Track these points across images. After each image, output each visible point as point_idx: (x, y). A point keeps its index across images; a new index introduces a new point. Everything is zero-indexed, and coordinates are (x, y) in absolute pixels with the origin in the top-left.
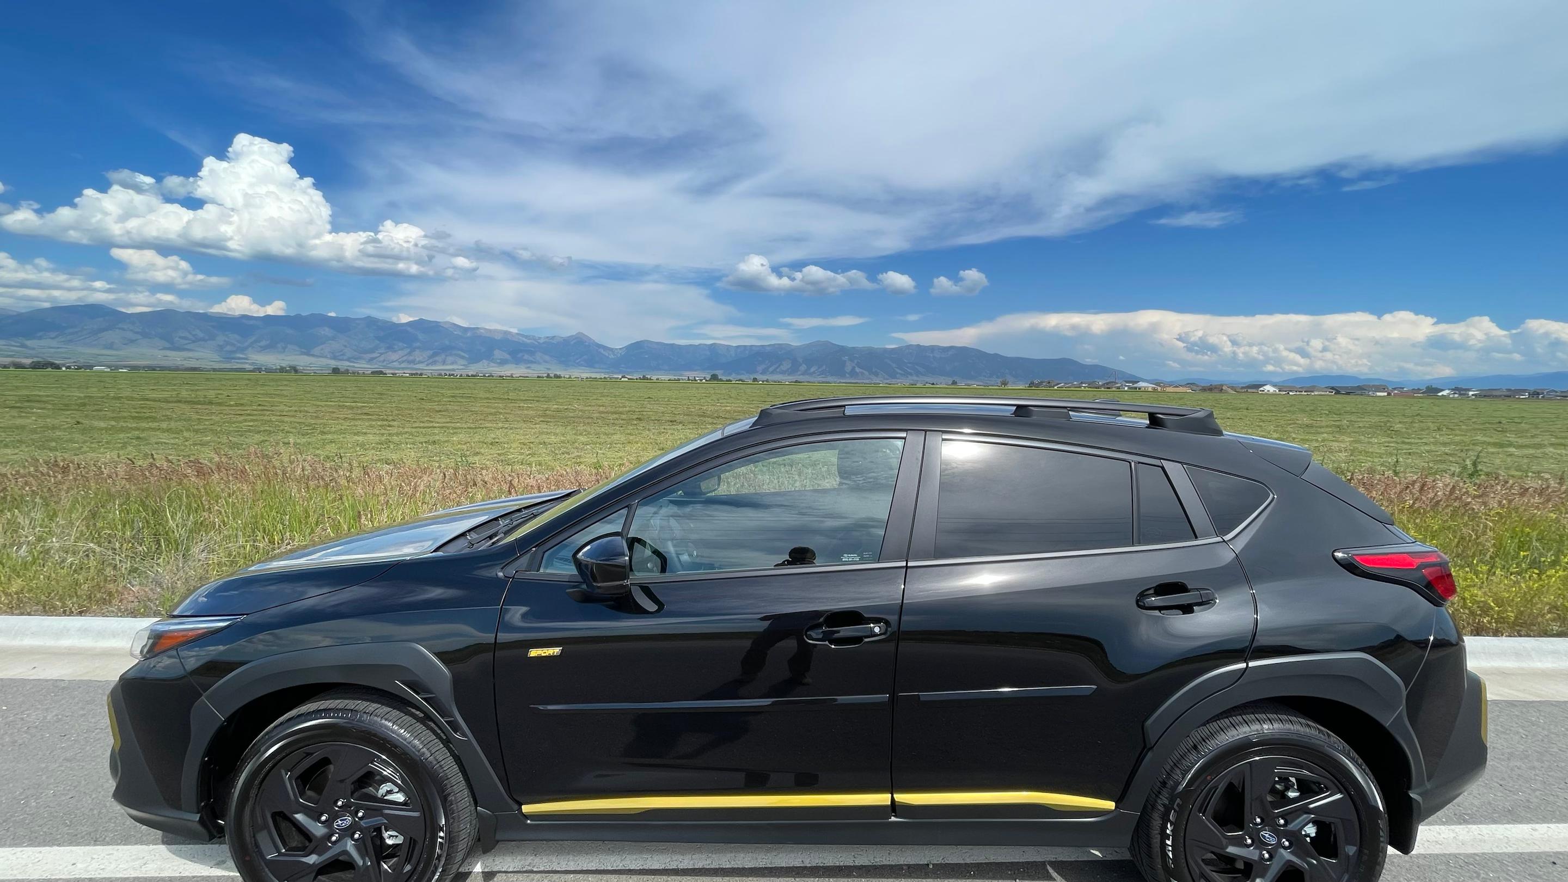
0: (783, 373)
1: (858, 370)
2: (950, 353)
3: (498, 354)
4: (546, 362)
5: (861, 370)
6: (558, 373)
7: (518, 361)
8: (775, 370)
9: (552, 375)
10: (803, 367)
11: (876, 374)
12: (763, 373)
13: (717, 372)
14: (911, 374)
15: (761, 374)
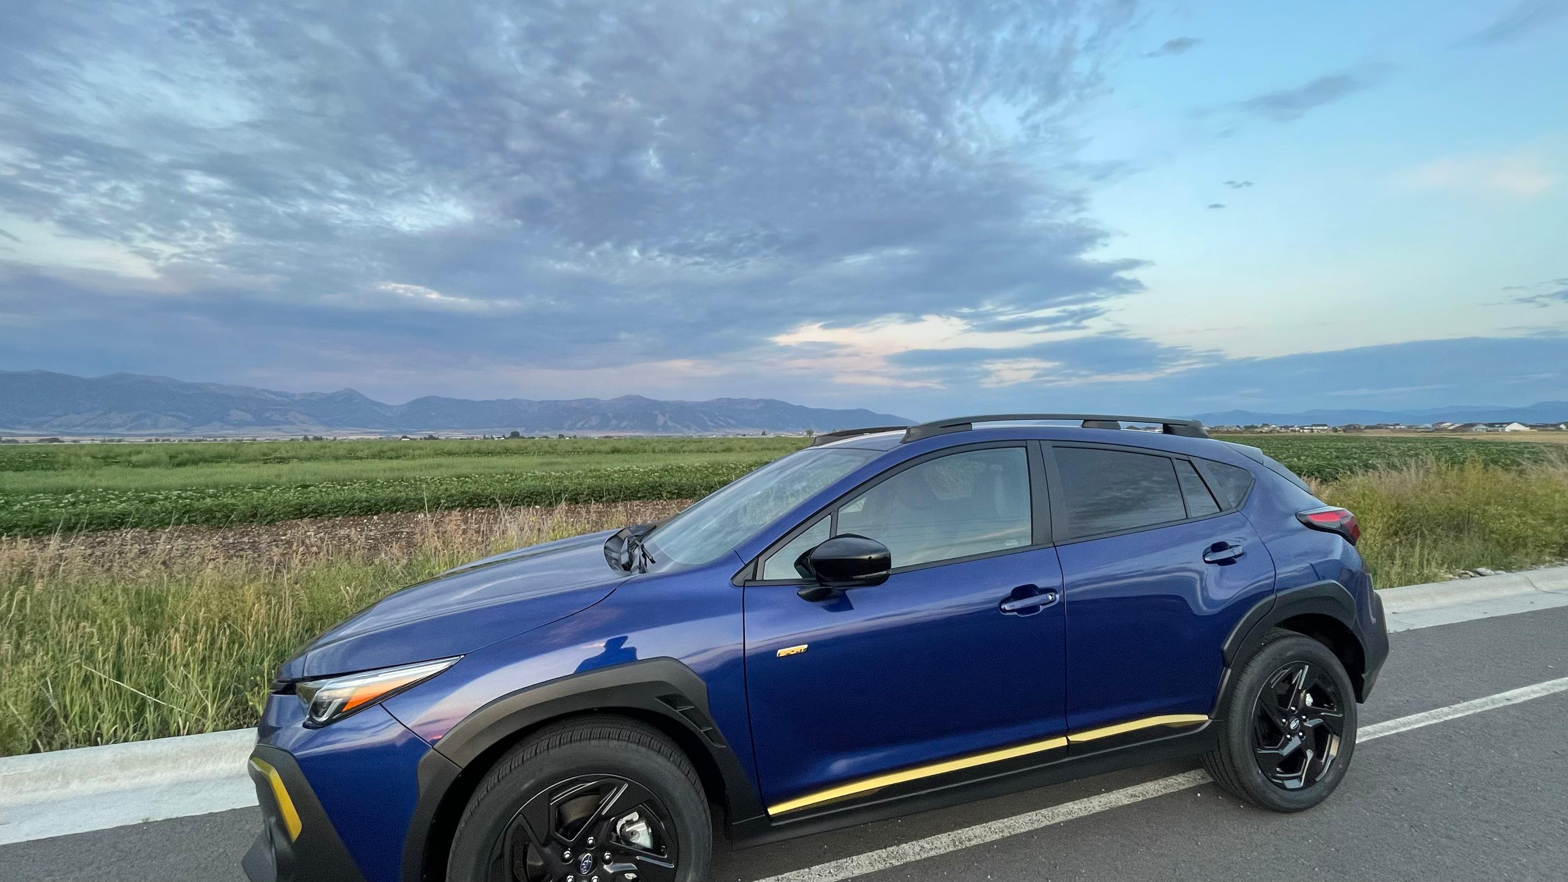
0: (592, 428)
1: (670, 423)
2: (758, 406)
3: (236, 414)
4: (303, 422)
5: (673, 424)
6: (318, 435)
7: (264, 422)
8: (583, 426)
9: (311, 437)
10: (614, 422)
11: (689, 427)
12: (571, 428)
13: (518, 430)
14: (723, 427)
15: (568, 430)
